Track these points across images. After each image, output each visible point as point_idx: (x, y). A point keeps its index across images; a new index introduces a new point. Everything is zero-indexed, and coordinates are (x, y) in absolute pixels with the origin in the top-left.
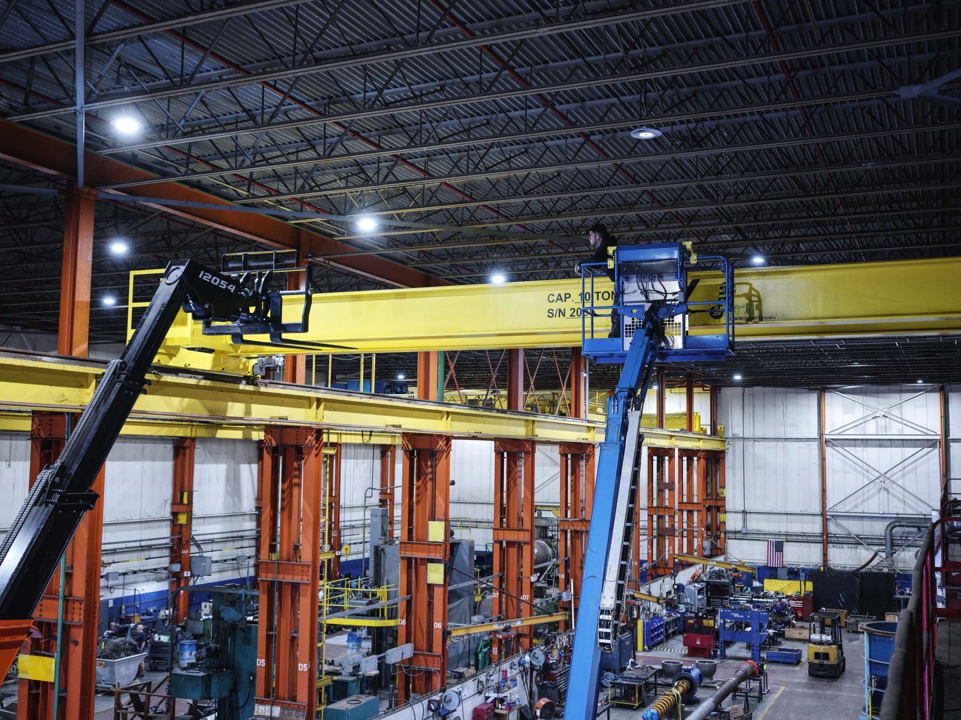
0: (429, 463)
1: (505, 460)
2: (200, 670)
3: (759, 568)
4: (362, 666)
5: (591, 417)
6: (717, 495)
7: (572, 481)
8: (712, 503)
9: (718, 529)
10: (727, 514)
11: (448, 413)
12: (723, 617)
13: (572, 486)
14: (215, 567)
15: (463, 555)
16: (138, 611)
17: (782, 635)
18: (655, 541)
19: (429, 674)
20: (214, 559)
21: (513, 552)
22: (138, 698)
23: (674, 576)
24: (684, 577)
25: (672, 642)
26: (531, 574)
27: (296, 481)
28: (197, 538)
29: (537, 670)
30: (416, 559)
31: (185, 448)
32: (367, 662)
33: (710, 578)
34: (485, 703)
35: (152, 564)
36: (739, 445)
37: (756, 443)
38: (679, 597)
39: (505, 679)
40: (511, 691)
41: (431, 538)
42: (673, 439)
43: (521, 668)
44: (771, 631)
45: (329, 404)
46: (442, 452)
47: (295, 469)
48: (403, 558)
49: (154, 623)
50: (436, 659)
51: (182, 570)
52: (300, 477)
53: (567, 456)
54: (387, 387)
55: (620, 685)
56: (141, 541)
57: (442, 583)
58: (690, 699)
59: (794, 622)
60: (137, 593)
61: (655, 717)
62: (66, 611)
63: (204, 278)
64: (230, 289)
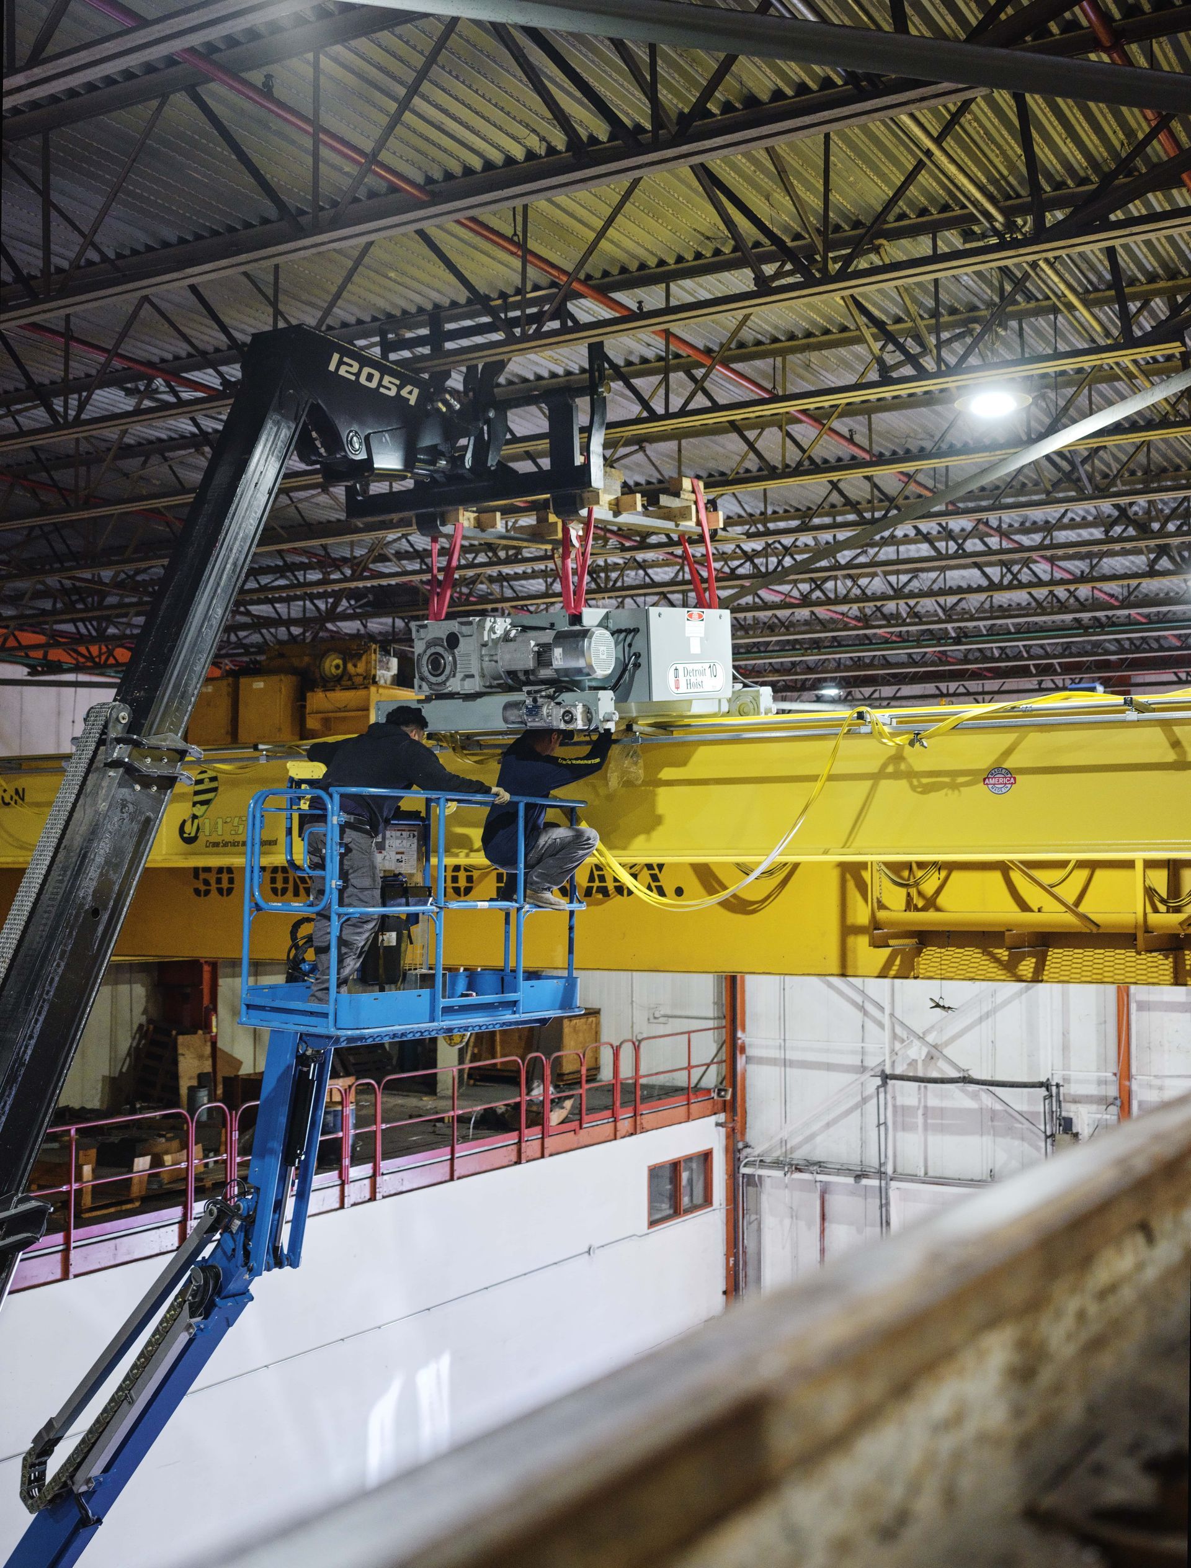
63: (342, 371)
64: (408, 396)
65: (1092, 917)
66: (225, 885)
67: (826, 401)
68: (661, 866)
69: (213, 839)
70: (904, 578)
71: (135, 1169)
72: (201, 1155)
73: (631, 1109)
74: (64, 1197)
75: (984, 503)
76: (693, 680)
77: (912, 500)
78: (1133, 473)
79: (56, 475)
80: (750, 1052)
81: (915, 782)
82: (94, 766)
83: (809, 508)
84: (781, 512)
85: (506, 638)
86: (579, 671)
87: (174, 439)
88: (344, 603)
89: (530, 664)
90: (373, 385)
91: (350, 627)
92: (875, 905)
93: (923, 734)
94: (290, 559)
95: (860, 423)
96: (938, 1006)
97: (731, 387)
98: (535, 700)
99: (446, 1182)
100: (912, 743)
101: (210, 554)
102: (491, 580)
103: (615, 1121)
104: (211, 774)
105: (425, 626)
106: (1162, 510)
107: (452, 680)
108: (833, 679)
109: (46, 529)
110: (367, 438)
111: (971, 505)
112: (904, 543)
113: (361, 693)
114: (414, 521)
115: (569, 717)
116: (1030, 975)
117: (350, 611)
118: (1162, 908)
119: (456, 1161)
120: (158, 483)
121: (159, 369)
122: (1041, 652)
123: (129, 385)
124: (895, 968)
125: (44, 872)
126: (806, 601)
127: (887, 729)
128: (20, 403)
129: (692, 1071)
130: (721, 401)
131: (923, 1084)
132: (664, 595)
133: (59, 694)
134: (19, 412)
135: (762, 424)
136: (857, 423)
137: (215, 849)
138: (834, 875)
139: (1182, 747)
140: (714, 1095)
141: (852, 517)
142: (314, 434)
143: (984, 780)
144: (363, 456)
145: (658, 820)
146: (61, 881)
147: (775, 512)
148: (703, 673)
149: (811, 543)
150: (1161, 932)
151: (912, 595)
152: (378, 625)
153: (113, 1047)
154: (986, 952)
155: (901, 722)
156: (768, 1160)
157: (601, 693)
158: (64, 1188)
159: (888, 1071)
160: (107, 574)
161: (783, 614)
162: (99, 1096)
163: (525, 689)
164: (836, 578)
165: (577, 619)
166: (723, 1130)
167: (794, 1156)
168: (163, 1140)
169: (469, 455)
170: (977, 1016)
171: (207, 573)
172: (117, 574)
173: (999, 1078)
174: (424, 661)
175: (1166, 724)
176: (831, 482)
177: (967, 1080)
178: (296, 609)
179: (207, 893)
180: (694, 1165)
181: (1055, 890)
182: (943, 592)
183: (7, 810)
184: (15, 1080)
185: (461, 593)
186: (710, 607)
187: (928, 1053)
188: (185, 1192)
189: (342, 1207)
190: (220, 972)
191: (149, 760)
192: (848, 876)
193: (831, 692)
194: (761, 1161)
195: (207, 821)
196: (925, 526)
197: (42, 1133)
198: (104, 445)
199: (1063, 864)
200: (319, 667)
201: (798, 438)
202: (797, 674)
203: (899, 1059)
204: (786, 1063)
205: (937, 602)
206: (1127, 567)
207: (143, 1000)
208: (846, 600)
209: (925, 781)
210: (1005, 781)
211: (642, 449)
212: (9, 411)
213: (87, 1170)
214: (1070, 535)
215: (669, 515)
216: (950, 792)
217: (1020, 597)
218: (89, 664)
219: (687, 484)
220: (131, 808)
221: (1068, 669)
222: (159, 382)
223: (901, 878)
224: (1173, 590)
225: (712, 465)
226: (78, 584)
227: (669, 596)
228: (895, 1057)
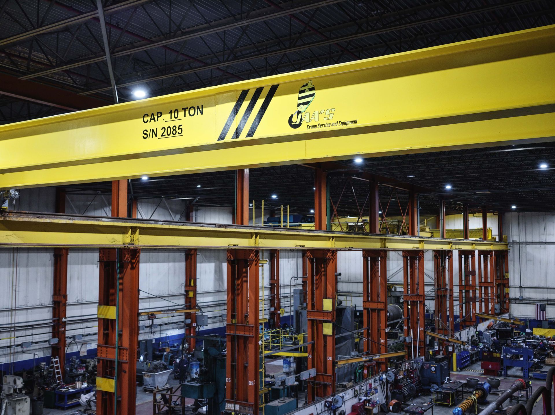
0: (323, 266)
1: (369, 261)
2: (197, 382)
3: (530, 321)
4: (286, 381)
5: (422, 234)
6: (504, 277)
7: (410, 272)
8: (500, 282)
9: (504, 297)
10: (510, 288)
11: (333, 237)
12: (506, 351)
13: (410, 275)
14: (210, 321)
15: (348, 315)
16: (168, 345)
17: (544, 362)
18: (464, 305)
19: (325, 386)
20: (209, 316)
21: (375, 315)
22: (166, 396)
23: (476, 326)
24: (482, 327)
25: (475, 366)
26: (386, 328)
27: (245, 279)
28: (199, 305)
29: (390, 383)
30: (316, 320)
31: (191, 255)
32: (289, 379)
33: (499, 327)
34: (359, 403)
35: (175, 319)
36: (517, 247)
37: (527, 246)
38: (479, 339)
39: (371, 388)
40: (374, 396)
41: (325, 309)
42: (474, 245)
43: (381, 382)
44: (536, 360)
45: (263, 235)
46: (330, 259)
47: (244, 273)
48: (309, 320)
49: (177, 352)
50: (329, 377)
51: (192, 322)
52: (247, 277)
53: (407, 258)
54: (303, 219)
55: (440, 392)
56: (169, 307)
57: (331, 334)
58: (483, 401)
59: (552, 354)
60: (167, 336)
61: (460, 414)
62: (119, 354)
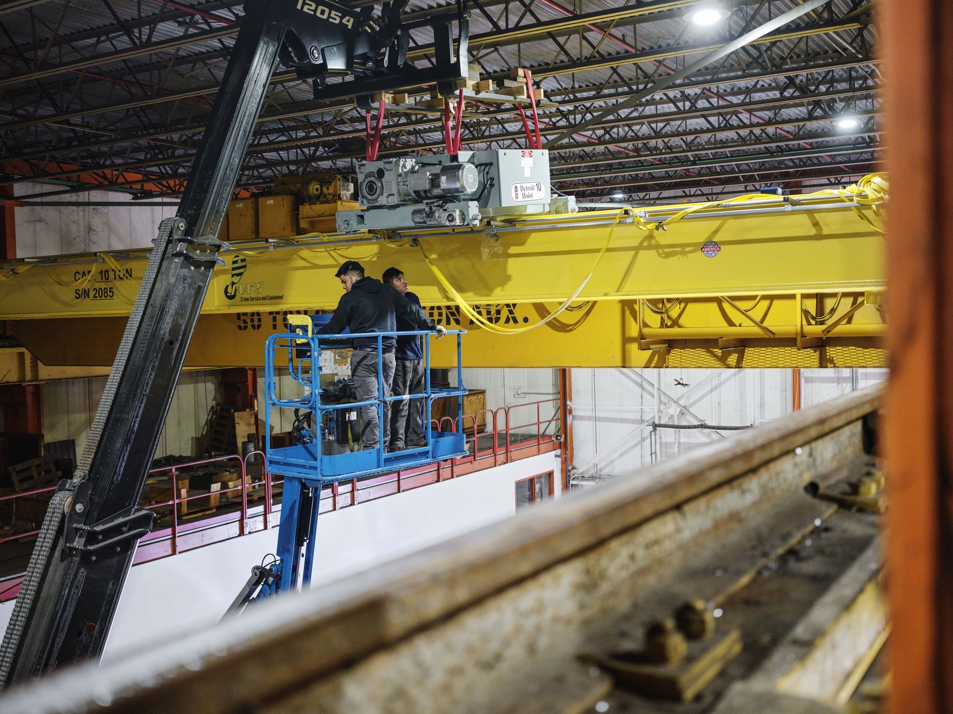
63: (305, 9)
64: (347, 23)
65: (771, 329)
66: (256, 323)
67: (607, 18)
68: (514, 305)
69: (245, 296)
70: (661, 125)
71: (212, 491)
72: (250, 482)
73: (504, 448)
74: (170, 508)
75: (708, 77)
76: (527, 193)
77: (664, 77)
78: (799, 56)
79: (138, 76)
80: (575, 413)
81: (660, 251)
82: (166, 256)
83: (601, 84)
84: (584, 86)
85: (412, 171)
86: (457, 190)
87: (211, 52)
88: (321, 148)
89: (427, 186)
90: (325, 17)
91: (326, 164)
92: (642, 325)
93: (664, 222)
94: (286, 124)
95: (629, 30)
96: (679, 383)
97: (549, 10)
98: (431, 208)
99: (395, 493)
100: (657, 228)
101: (229, 125)
102: (409, 133)
103: (495, 455)
104: (241, 257)
105: (364, 165)
106: (817, 79)
107: (381, 197)
108: (620, 188)
109: (137, 110)
110: (323, 50)
111: (701, 79)
112: (660, 103)
113: (332, 205)
114: (355, 100)
115: (451, 218)
116: (734, 364)
117: (325, 155)
118: (813, 322)
119: (401, 481)
120: (203, 79)
121: (196, 9)
122: (747, 168)
123: (180, 19)
124: (654, 362)
125: (139, 320)
126: (600, 141)
127: (642, 220)
128: (115, 33)
129: (541, 425)
130: (543, 19)
131: (677, 429)
132: (514, 140)
133: (152, 211)
134: (114, 38)
135: (569, 33)
136: (627, 30)
137: (246, 302)
138: (618, 308)
139: (820, 226)
140: (554, 439)
141: (626, 89)
142: (290, 49)
143: (702, 249)
144: (320, 61)
145: (508, 278)
146: (150, 325)
147: (580, 87)
148: (532, 189)
149: (603, 104)
150: (811, 336)
151: (667, 135)
152: (342, 163)
153: (197, 421)
154: (708, 351)
155: (652, 216)
156: (587, 476)
157: (471, 203)
158: (170, 503)
159: (657, 422)
160: (176, 136)
161: (588, 149)
162: (190, 449)
163: (425, 202)
164: (618, 127)
165: (455, 158)
166: (559, 460)
167: (601, 473)
168: (228, 473)
169: (386, 59)
170: (710, 388)
171: (228, 137)
172: (181, 137)
173: (722, 424)
174: (364, 187)
175: (810, 212)
176: (612, 68)
177: (703, 426)
178: (292, 155)
179: (246, 328)
180: (543, 480)
181: (749, 313)
182: (686, 133)
183: (122, 282)
184: (129, 442)
185: (391, 142)
186: (537, 148)
187: (681, 411)
188: (241, 503)
189: (335, 509)
190: (258, 374)
191: (198, 252)
192: (626, 308)
193: (619, 196)
194: (582, 477)
195: (241, 286)
196: (671, 94)
197: (146, 473)
198: (169, 57)
199: (753, 298)
200: (306, 190)
201: (591, 40)
202: (597, 185)
203: (663, 415)
204: (596, 419)
205: (682, 139)
206: (798, 114)
207: (213, 393)
208: (624, 139)
209: (666, 250)
210: (714, 249)
211: (496, 50)
212: (108, 37)
213: (184, 492)
214: (762, 96)
215: (510, 92)
216: (681, 256)
217: (732, 134)
218: (170, 191)
219: (521, 72)
220: (189, 280)
221: (763, 178)
222: (198, 17)
223: (659, 309)
224: (827, 128)
225: (540, 58)
226: (158, 143)
227: (517, 140)
228: (661, 414)
